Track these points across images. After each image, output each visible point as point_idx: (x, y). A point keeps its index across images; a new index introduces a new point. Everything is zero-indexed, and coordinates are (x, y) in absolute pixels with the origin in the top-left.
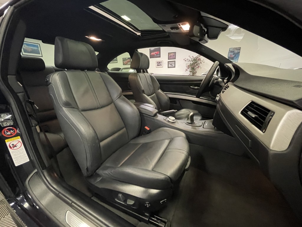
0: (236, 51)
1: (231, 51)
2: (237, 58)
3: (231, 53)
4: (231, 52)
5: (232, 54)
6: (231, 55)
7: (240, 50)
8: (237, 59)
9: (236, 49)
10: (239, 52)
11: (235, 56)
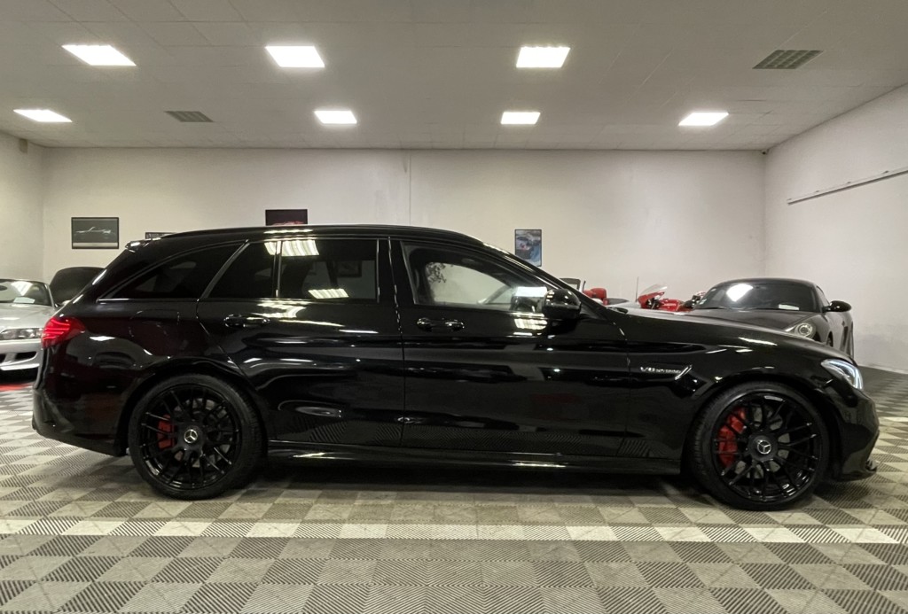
0: (532, 239)
1: (518, 238)
2: (537, 254)
3: (520, 242)
4: (521, 239)
5: (524, 243)
6: (523, 247)
7: (540, 235)
8: (539, 256)
9: (531, 232)
10: (540, 242)
11: (532, 249)
